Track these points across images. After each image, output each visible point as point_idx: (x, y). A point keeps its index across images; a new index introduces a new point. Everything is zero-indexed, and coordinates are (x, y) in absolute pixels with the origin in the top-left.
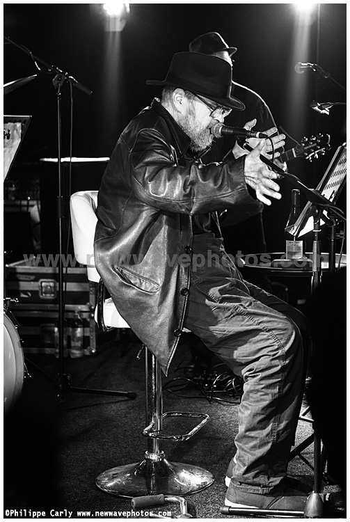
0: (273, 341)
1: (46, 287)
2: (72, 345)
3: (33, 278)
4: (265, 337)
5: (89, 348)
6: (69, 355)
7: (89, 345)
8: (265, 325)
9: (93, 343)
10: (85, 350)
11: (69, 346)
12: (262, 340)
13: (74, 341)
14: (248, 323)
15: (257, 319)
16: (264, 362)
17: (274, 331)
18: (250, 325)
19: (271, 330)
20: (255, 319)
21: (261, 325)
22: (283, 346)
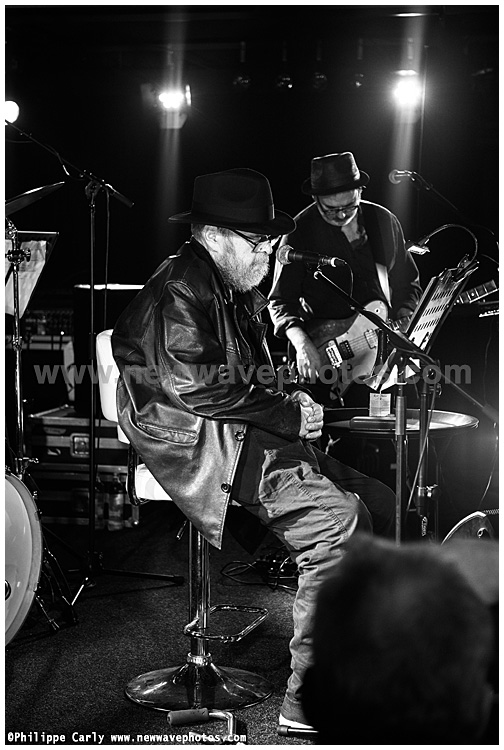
0: (333, 522)
1: (79, 443)
3: (63, 431)
4: (323, 517)
5: (130, 519)
6: (106, 527)
7: (131, 515)
8: (325, 501)
9: (136, 512)
10: (125, 521)
11: (106, 515)
12: (319, 521)
13: (112, 509)
14: (303, 499)
15: (315, 493)
16: (320, 550)
17: (334, 510)
18: (305, 501)
19: (330, 508)
20: (312, 493)
21: (319, 501)
22: (346, 529)
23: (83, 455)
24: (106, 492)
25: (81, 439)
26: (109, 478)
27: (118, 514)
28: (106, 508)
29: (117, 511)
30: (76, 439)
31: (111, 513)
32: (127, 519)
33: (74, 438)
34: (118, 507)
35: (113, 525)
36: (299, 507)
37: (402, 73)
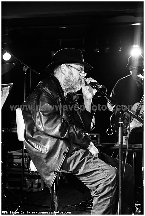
2: (34, 186)
3: (19, 157)
5: (41, 188)
9: (42, 186)
11: (32, 187)
13: (34, 184)
17: (106, 171)
18: (95, 168)
19: (104, 170)
21: (100, 167)
24: (32, 178)
28: (32, 184)
29: (36, 185)
32: (39, 188)
35: (34, 190)
36: (92, 170)
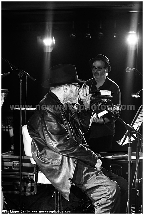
0: (107, 191)
1: (15, 164)
3: (10, 160)
4: (104, 189)
6: (25, 195)
7: (34, 190)
8: (105, 183)
9: (35, 189)
10: (32, 192)
12: (103, 191)
13: (27, 188)
14: (97, 182)
15: (101, 181)
16: (103, 200)
17: (108, 187)
18: (98, 183)
19: (106, 186)
20: (100, 181)
21: (103, 183)
22: (112, 193)
23: (16, 169)
24: (25, 182)
25: (16, 163)
26: (26, 177)
27: (29, 190)
30: (14, 163)
31: (27, 190)
33: (13, 162)
34: (29, 188)
35: (27, 194)
36: (96, 186)
37: (130, 32)
